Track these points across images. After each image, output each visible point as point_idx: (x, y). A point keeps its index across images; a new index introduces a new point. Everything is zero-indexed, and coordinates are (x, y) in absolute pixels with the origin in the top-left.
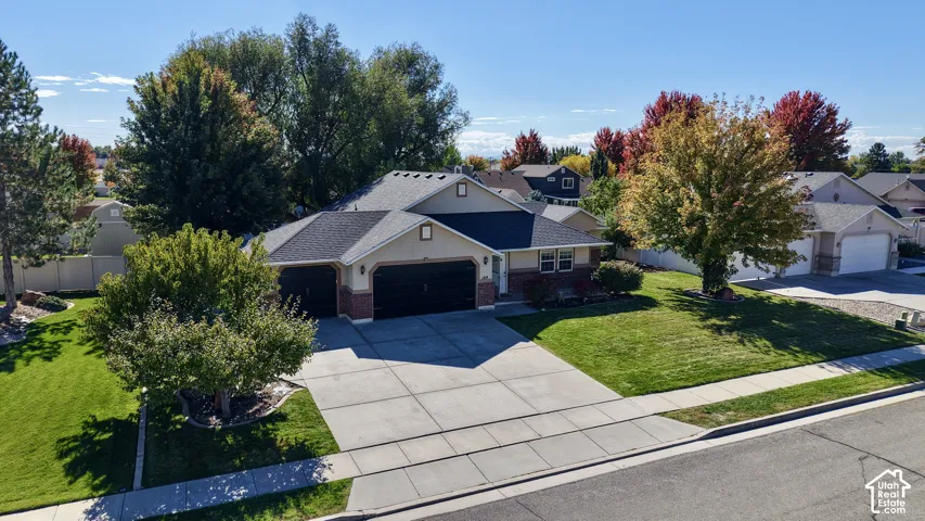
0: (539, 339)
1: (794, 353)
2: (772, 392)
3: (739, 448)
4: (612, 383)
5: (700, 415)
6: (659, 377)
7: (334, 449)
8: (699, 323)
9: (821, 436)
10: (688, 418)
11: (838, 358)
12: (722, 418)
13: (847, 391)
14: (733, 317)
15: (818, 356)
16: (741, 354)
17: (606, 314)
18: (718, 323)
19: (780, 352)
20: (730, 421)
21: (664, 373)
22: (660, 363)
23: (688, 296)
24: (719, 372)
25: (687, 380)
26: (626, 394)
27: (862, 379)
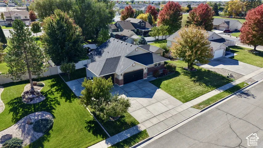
0: (161, 88)
1: (210, 87)
2: (208, 99)
3: (206, 114)
4: (180, 99)
5: (198, 106)
6: (188, 97)
7: (138, 123)
8: (190, 80)
9: (219, 109)
10: (196, 108)
11: (218, 88)
12: (202, 107)
13: (221, 97)
14: (196, 77)
15: (214, 88)
16: (201, 89)
17: (171, 79)
18: (194, 79)
19: (208, 87)
20: (204, 107)
21: (188, 96)
22: (187, 93)
23: (186, 70)
24: (198, 94)
25: (193, 97)
26: (184, 102)
27: (223, 94)
